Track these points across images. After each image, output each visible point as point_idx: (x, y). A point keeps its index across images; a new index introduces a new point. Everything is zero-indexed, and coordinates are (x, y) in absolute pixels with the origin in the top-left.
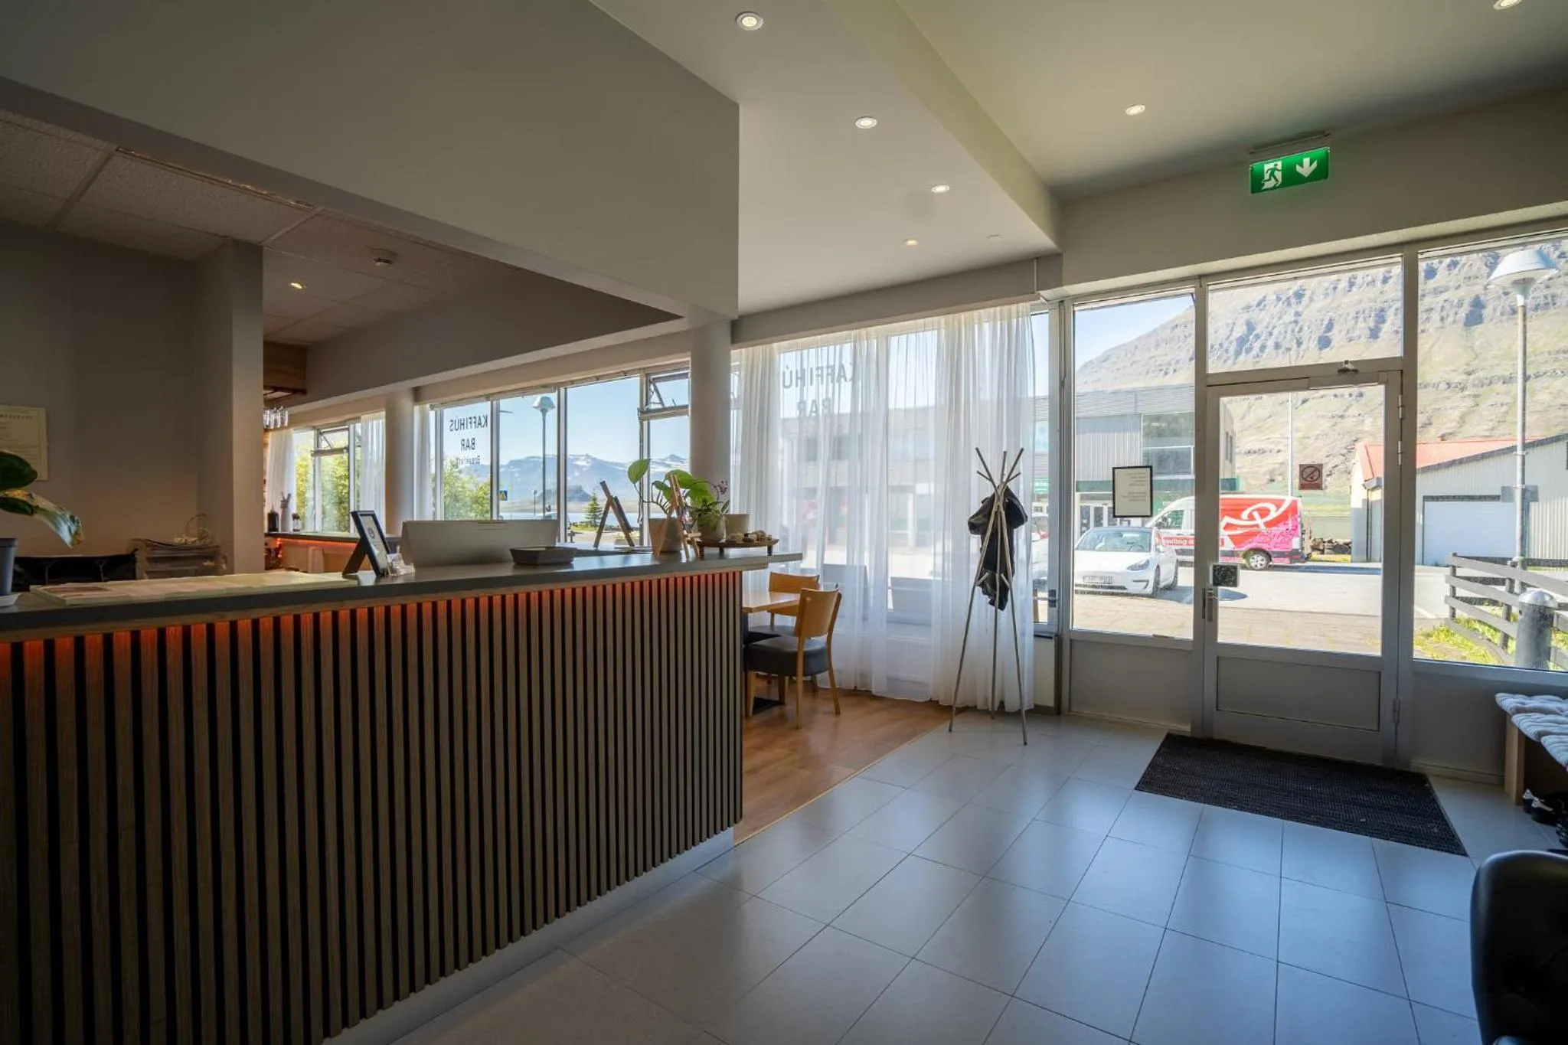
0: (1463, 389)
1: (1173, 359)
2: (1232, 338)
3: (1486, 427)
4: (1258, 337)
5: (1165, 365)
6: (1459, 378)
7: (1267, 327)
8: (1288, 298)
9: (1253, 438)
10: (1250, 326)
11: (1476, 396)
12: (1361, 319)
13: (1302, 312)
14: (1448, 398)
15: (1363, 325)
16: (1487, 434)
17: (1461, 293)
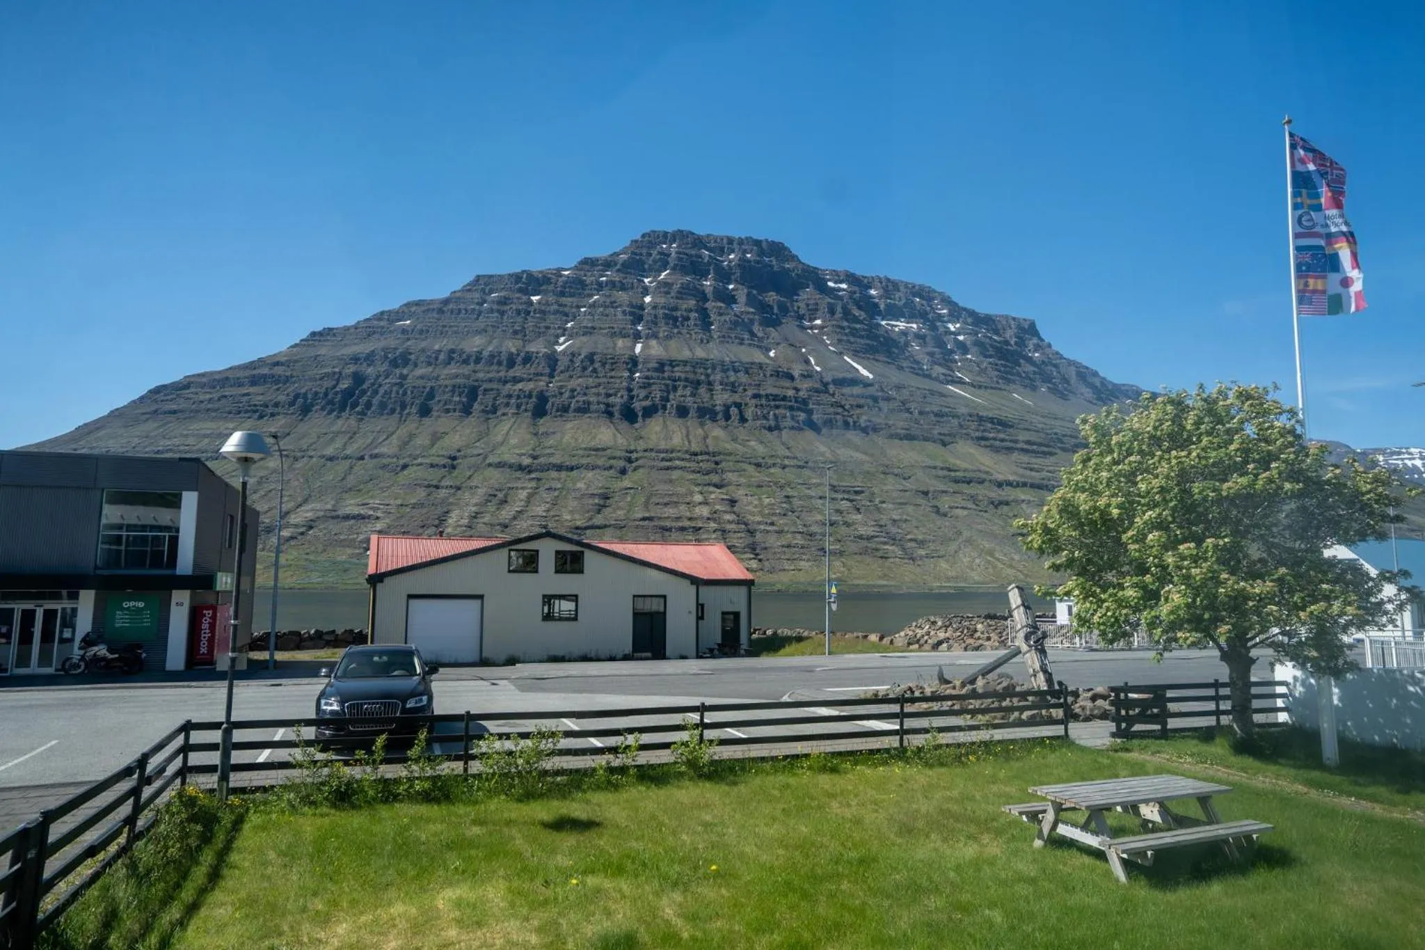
0: (530, 472)
1: (271, 401)
2: (338, 389)
3: (544, 509)
4: (364, 392)
5: (261, 406)
6: (526, 461)
7: (373, 384)
8: (395, 358)
9: (352, 502)
10: (358, 379)
11: (539, 480)
12: (457, 394)
13: (407, 375)
14: (519, 479)
15: (458, 399)
16: (544, 514)
17: (531, 385)
